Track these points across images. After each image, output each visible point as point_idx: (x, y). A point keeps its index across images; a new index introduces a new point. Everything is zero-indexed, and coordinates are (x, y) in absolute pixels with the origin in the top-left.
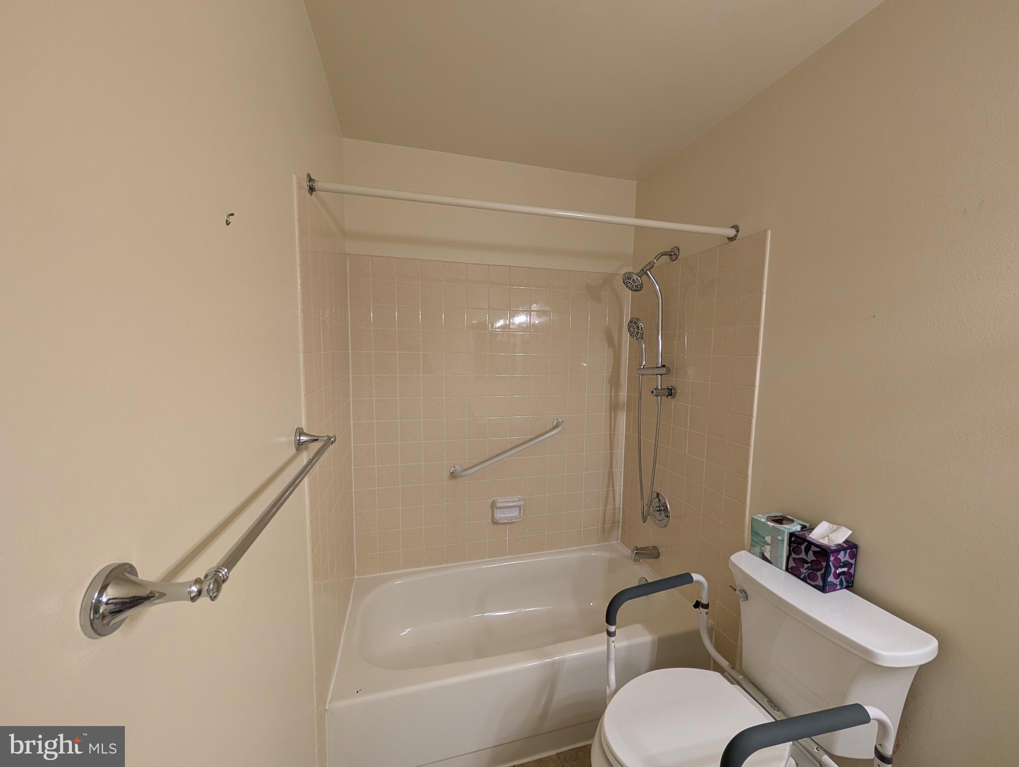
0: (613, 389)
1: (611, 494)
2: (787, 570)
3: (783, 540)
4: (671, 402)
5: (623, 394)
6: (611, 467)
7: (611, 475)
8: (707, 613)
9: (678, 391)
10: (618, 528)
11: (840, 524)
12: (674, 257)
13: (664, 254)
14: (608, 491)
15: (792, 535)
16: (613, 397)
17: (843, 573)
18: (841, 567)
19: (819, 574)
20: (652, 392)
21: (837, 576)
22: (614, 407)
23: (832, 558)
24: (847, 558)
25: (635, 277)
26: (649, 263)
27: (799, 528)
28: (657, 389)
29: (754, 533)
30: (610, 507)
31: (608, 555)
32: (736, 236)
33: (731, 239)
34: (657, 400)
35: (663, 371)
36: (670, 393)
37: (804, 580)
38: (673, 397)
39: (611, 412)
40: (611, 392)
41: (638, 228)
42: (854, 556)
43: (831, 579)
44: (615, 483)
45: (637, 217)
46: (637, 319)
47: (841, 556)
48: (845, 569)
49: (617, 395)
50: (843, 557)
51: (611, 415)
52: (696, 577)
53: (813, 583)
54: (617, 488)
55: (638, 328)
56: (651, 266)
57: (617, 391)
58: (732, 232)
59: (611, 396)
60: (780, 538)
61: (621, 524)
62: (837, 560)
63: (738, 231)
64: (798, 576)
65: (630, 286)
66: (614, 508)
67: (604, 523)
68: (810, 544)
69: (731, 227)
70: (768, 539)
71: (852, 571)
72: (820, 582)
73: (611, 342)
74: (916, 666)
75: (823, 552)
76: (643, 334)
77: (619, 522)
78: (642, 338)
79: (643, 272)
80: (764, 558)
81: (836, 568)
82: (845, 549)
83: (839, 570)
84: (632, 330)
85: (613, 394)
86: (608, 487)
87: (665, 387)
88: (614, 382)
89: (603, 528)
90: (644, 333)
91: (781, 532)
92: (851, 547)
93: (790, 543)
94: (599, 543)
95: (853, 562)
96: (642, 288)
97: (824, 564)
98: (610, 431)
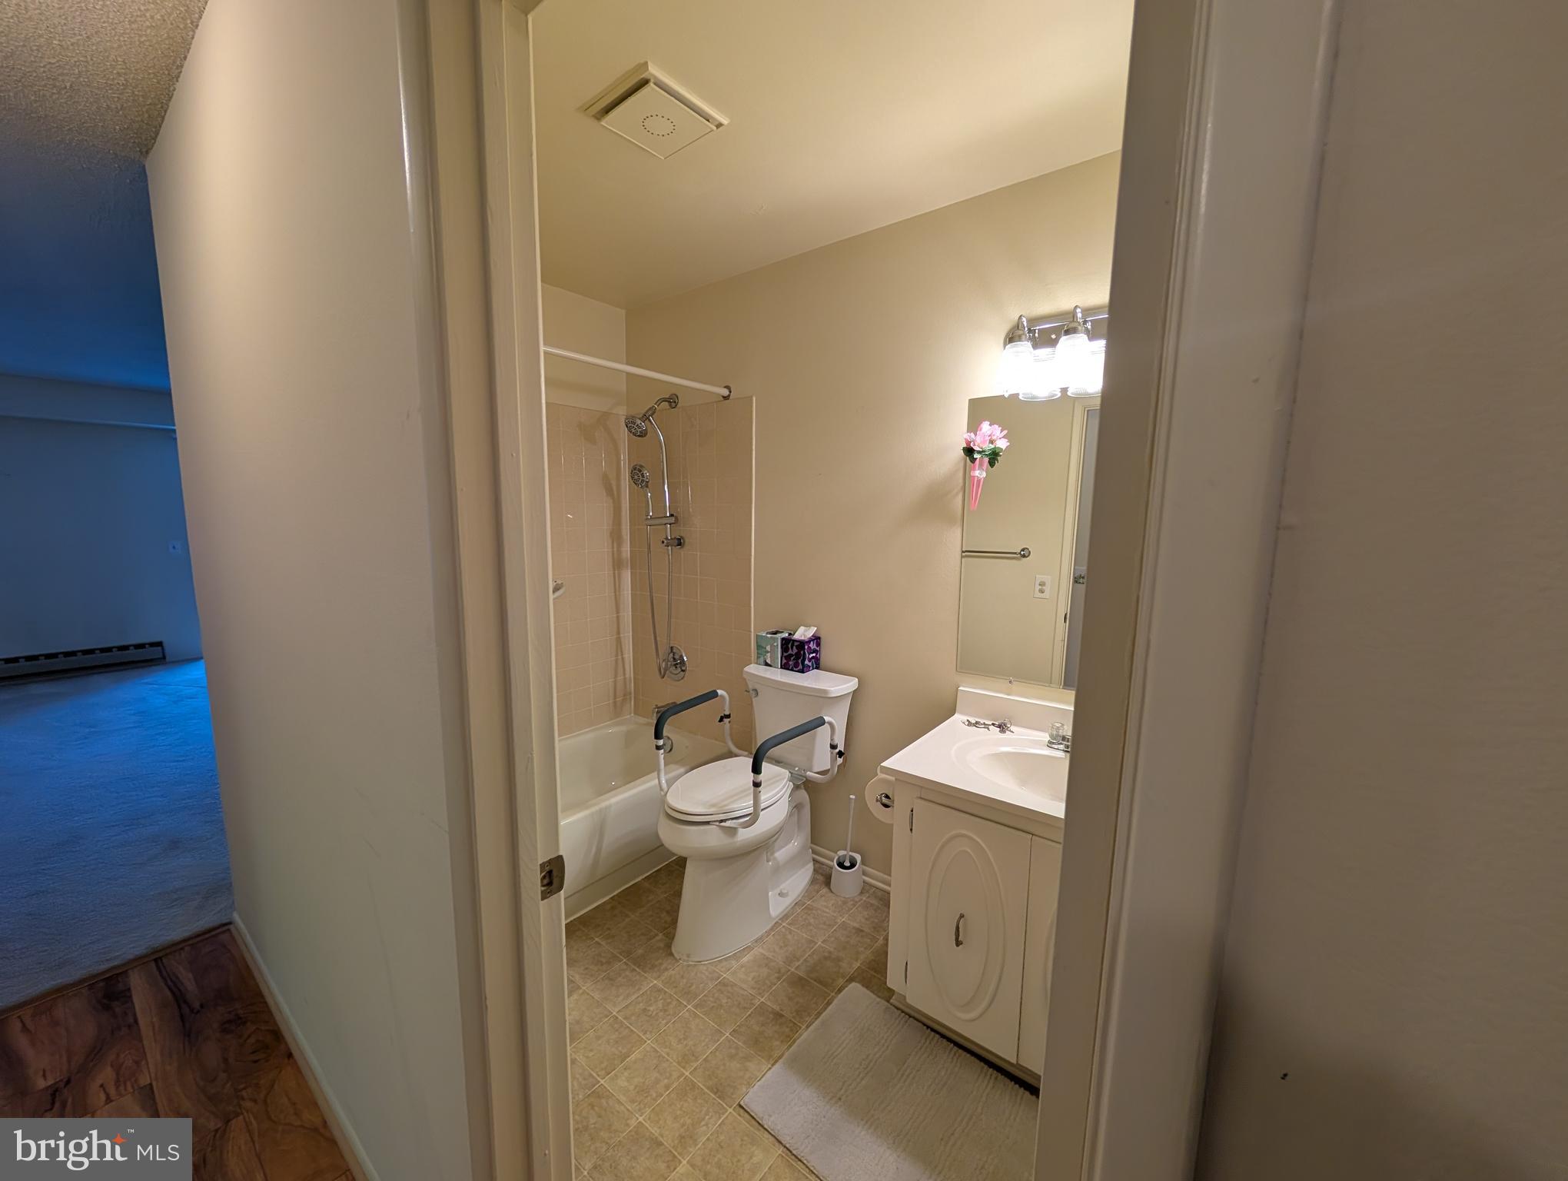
0: (615, 545)
1: (620, 662)
2: (781, 668)
3: (777, 645)
4: (682, 552)
5: (626, 550)
6: (618, 633)
7: (619, 640)
8: (729, 722)
9: (687, 540)
10: (631, 701)
11: (810, 626)
12: (674, 405)
13: (665, 400)
14: (616, 661)
15: (783, 639)
16: (615, 552)
17: (813, 657)
18: (812, 653)
19: (800, 661)
20: (663, 542)
21: (810, 660)
22: (617, 564)
23: (806, 647)
24: (815, 647)
25: (639, 422)
26: (650, 409)
27: (787, 635)
28: (667, 539)
29: (759, 647)
30: (620, 678)
31: (624, 728)
32: (729, 396)
33: (726, 398)
34: (668, 550)
35: (673, 520)
36: (680, 542)
37: (792, 670)
38: (682, 547)
39: (614, 570)
40: (613, 548)
41: (628, 374)
42: (818, 645)
43: (807, 662)
44: (623, 647)
45: (628, 363)
46: (641, 466)
47: (811, 645)
48: (814, 655)
49: (619, 552)
50: (813, 646)
51: (614, 573)
52: (720, 692)
53: (797, 669)
54: (626, 656)
55: (643, 477)
56: (652, 411)
57: (619, 545)
58: (726, 392)
59: (613, 551)
60: (775, 644)
61: (633, 695)
62: (809, 648)
63: (730, 392)
64: (788, 669)
65: (634, 431)
66: (625, 679)
67: (615, 697)
68: (795, 641)
69: (725, 387)
70: (768, 648)
71: (818, 656)
72: (801, 667)
73: (609, 491)
74: (851, 693)
75: (801, 644)
76: (647, 482)
77: (630, 694)
78: (647, 487)
79: (645, 418)
80: (767, 664)
81: (809, 654)
82: (813, 640)
83: (811, 655)
84: (636, 477)
85: (615, 549)
86: (617, 655)
87: (673, 537)
88: (616, 536)
89: (615, 703)
90: (650, 482)
91: (775, 640)
92: (816, 639)
93: (782, 645)
94: (611, 719)
95: (818, 649)
96: (646, 434)
97: (802, 652)
98: (615, 592)
